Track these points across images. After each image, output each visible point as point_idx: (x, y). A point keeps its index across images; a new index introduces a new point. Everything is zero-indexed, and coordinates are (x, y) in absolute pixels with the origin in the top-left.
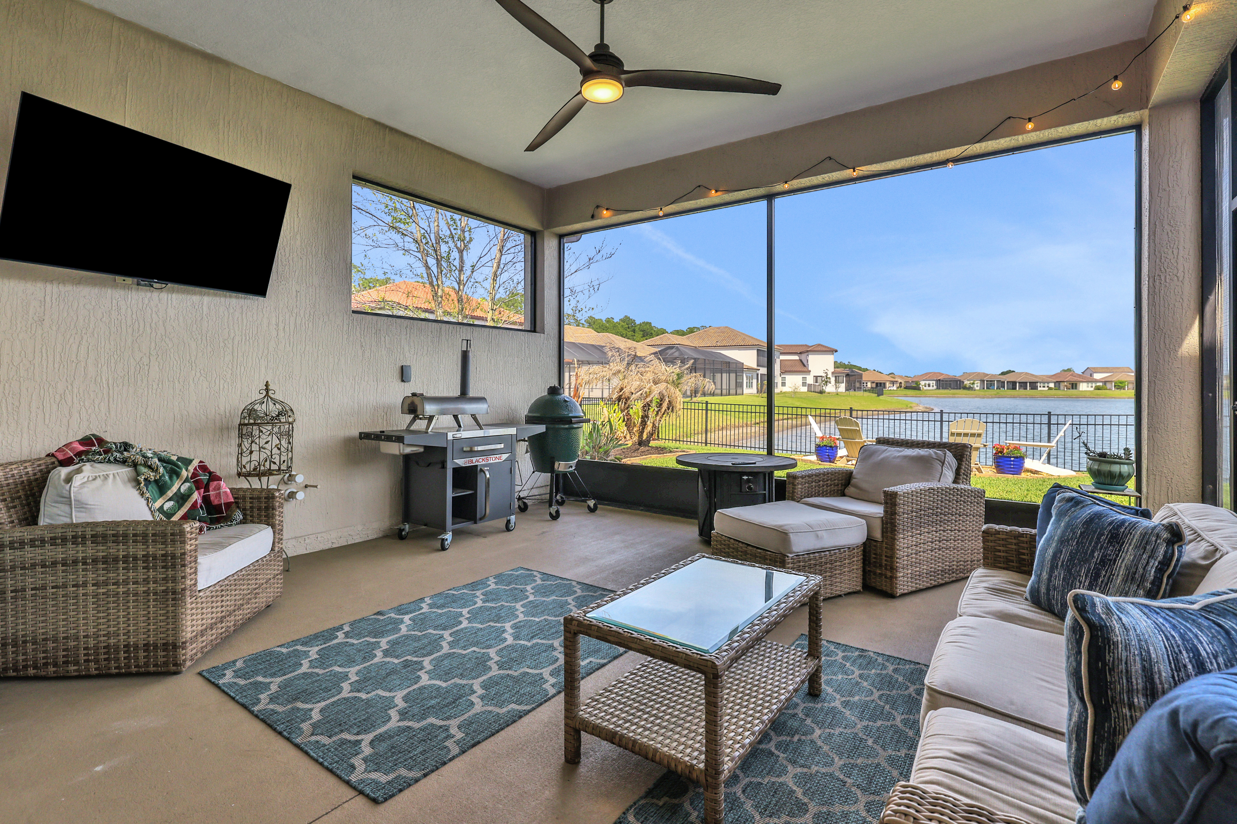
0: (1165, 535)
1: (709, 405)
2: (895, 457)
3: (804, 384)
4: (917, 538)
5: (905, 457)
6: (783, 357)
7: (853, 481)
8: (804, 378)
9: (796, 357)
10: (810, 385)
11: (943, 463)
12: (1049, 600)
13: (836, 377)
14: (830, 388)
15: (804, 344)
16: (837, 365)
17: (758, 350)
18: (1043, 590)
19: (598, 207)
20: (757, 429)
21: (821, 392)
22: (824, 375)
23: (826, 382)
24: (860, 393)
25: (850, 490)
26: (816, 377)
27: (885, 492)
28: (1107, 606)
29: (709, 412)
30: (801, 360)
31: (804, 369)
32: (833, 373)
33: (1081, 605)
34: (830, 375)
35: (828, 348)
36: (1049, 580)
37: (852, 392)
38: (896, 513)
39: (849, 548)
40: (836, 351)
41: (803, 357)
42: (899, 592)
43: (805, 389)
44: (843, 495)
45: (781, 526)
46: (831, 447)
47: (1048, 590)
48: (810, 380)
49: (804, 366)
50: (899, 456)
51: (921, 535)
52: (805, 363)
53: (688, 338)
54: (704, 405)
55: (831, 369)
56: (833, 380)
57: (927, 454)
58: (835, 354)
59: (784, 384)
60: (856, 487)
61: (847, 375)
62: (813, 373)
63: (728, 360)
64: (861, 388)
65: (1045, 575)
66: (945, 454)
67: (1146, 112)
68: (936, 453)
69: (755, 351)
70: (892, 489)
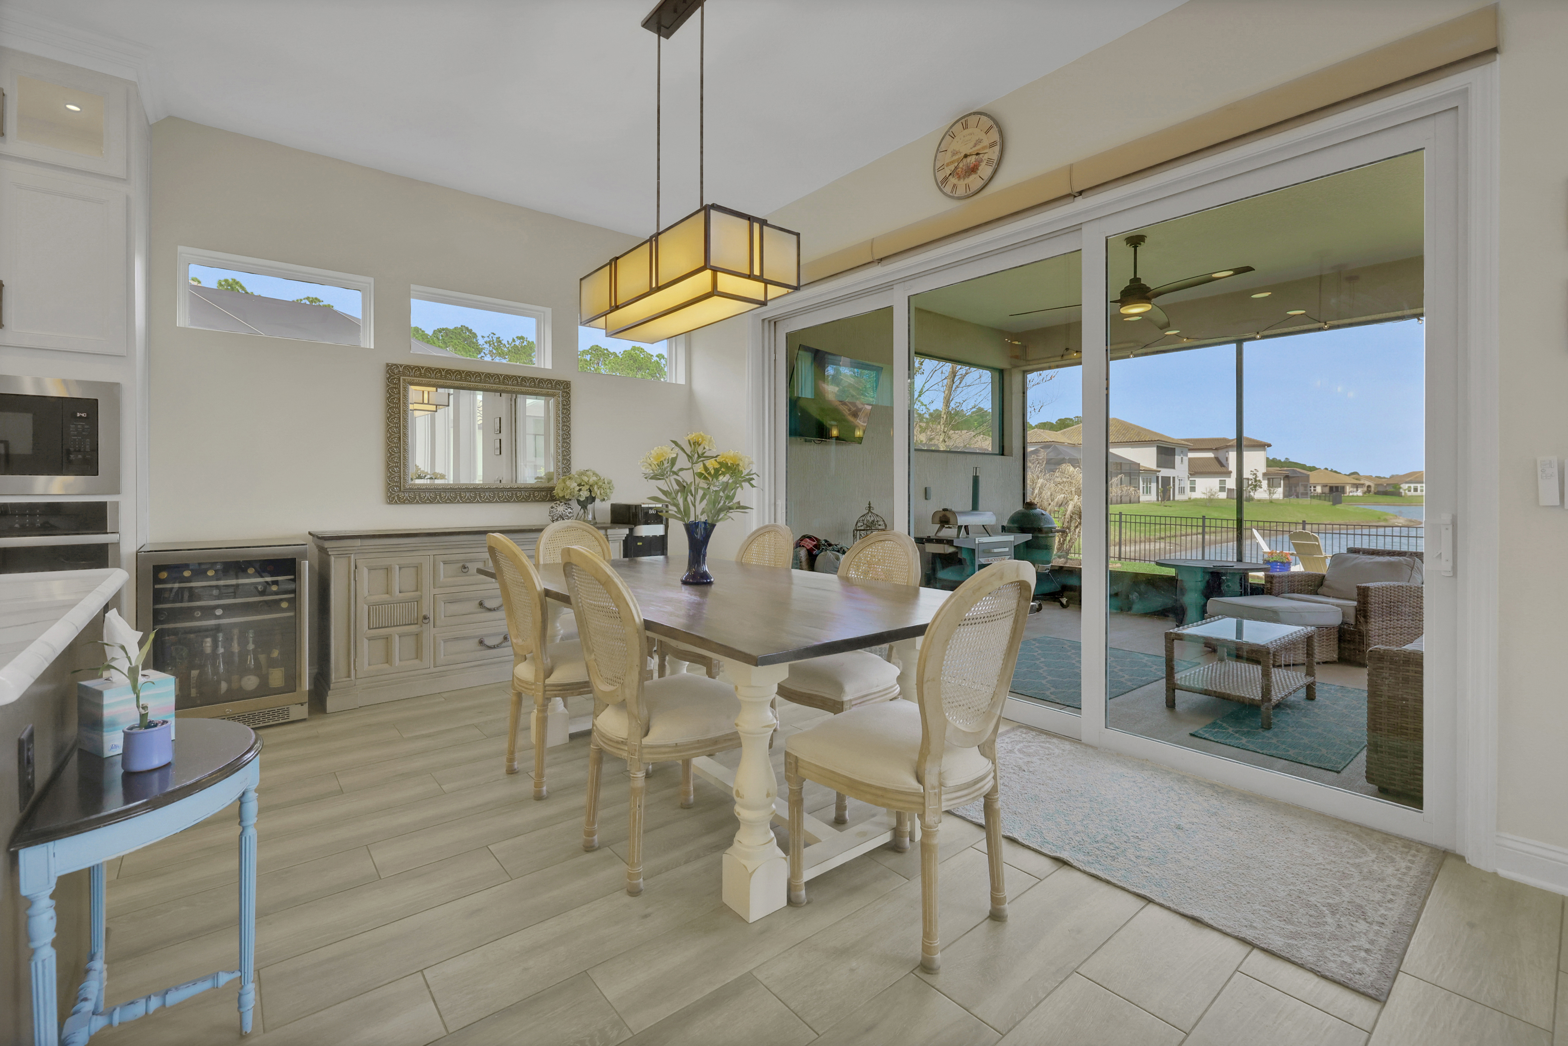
1: (1124, 517)
2: (1367, 563)
3: (1222, 489)
4: (1387, 623)
5: (1377, 563)
6: (1191, 455)
7: (1326, 583)
8: (1223, 482)
9: (1210, 455)
10: (1230, 490)
11: (1412, 568)
13: (1269, 479)
14: (1261, 494)
16: (1271, 463)
17: (1157, 446)
19: (1067, 349)
20: (1162, 545)
21: (1248, 499)
22: (1251, 477)
23: (1255, 486)
24: (1306, 501)
25: (1322, 590)
27: (1358, 587)
29: (1123, 524)
30: (1217, 459)
31: (1223, 470)
32: (1264, 475)
34: (1260, 477)
35: (1258, 442)
37: (1293, 500)
38: (1368, 603)
39: (1327, 628)
40: (1269, 445)
41: (1221, 455)
43: (1223, 495)
44: (1316, 593)
46: (1282, 563)
48: (1231, 483)
50: (1370, 562)
51: (1390, 621)
52: (1224, 462)
53: (1064, 433)
54: (1118, 517)
55: (1263, 469)
56: (1265, 483)
57: (1397, 560)
58: (1268, 449)
59: (1193, 489)
60: (1329, 587)
61: (1287, 477)
62: (1235, 476)
63: (1119, 461)
64: (1306, 494)
66: (1414, 561)
68: (1405, 560)
69: (1155, 449)
70: (1365, 585)
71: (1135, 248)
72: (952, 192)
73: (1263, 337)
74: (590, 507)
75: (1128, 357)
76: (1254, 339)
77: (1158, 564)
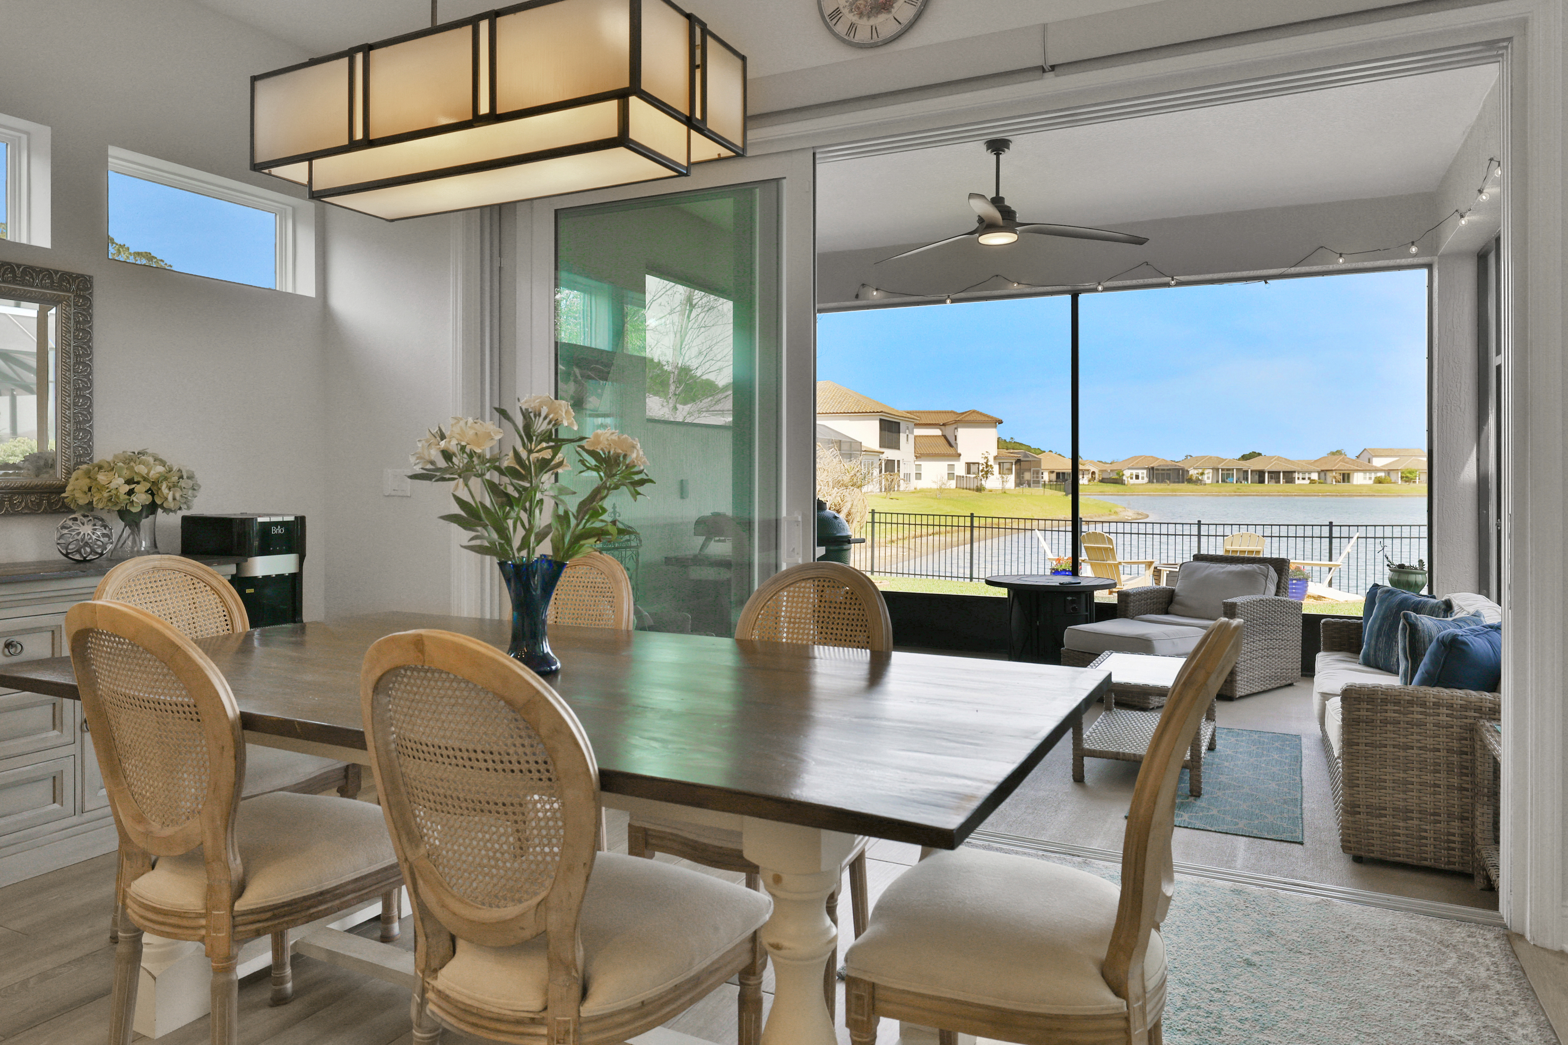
0: (1443, 607)
3: (951, 476)
5: (1230, 572)
6: (918, 432)
7: (1177, 599)
8: (951, 467)
9: (937, 432)
10: (960, 478)
11: (1267, 577)
12: (1376, 659)
13: (999, 464)
14: (993, 482)
15: (949, 409)
16: (1002, 444)
17: (881, 420)
18: (1372, 653)
19: (863, 285)
21: (979, 489)
22: (983, 461)
23: (987, 473)
24: (1038, 491)
25: (1174, 607)
26: (969, 465)
27: (1224, 603)
28: (1416, 618)
30: (945, 437)
31: (951, 451)
32: (995, 458)
33: (1406, 617)
34: (991, 462)
35: (988, 416)
36: (1376, 645)
37: (1026, 490)
40: (1001, 422)
41: (949, 431)
42: (1238, 694)
43: (953, 484)
44: (1167, 613)
45: (1143, 635)
47: (1375, 652)
48: (960, 469)
49: (950, 445)
52: (952, 441)
55: (994, 452)
56: (996, 468)
57: (1251, 569)
58: (999, 426)
59: (918, 476)
60: (1181, 604)
61: (1018, 461)
62: (964, 459)
64: (1038, 482)
65: (1373, 642)
66: (1266, 568)
67: (1436, 259)
68: (1262, 568)
69: (877, 423)
70: (1230, 600)
71: (998, 155)
72: (848, 34)
73: (1106, 289)
74: (145, 523)
75: (944, 302)
76: (1095, 290)
77: (989, 583)
